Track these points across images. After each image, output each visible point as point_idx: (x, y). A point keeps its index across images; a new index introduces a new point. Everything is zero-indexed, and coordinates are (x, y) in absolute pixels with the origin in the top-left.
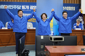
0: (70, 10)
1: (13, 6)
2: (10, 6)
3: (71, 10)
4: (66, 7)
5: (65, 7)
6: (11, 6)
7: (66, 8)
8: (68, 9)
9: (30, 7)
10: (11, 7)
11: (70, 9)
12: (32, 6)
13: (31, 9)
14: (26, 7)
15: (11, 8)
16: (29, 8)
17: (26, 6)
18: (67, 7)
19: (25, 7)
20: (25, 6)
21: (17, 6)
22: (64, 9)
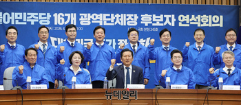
0: (207, 25)
1: (25, 14)
2: (17, 14)
3: (210, 25)
4: (193, 16)
5: (190, 18)
6: (21, 14)
7: (193, 21)
8: (202, 23)
9: (78, 17)
10: (21, 18)
11: (208, 23)
12: (85, 15)
13: (82, 23)
14: (66, 18)
15: (20, 21)
16: (78, 21)
17: (66, 15)
18: (196, 16)
19: (63, 19)
20: (63, 15)
21: (38, 16)
22: (188, 22)
